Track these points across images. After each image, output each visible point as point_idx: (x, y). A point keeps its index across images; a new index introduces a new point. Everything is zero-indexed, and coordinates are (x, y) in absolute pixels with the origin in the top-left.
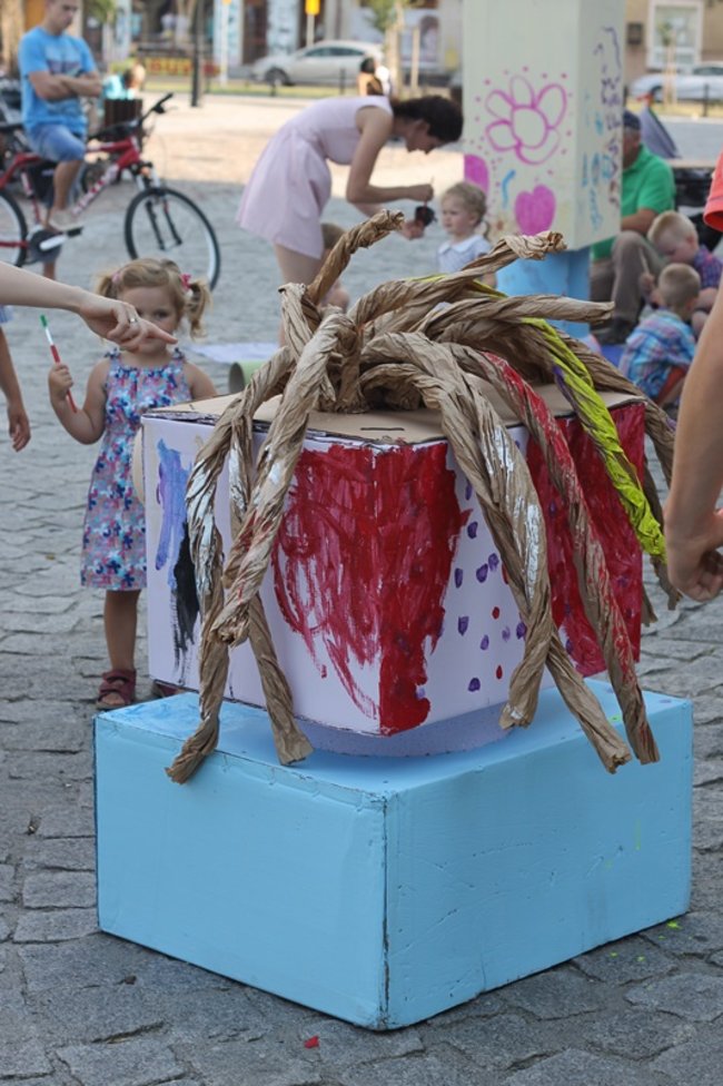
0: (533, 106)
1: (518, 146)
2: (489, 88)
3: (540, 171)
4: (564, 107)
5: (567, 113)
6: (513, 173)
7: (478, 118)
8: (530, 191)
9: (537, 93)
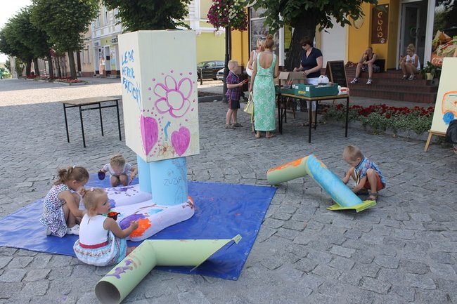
0: (176, 90)
1: (171, 110)
2: (155, 83)
3: (182, 120)
4: (191, 89)
5: (193, 91)
6: (169, 123)
7: (150, 99)
8: (178, 131)
9: (178, 83)
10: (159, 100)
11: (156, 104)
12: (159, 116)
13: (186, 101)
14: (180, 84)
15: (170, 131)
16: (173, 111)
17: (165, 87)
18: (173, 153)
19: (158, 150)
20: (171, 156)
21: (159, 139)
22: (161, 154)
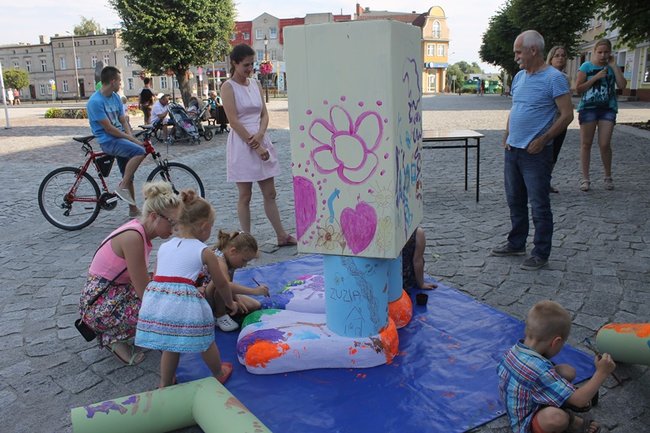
0: (352, 132)
1: (341, 168)
2: (311, 118)
3: (362, 189)
4: (381, 132)
5: (384, 137)
6: (337, 193)
7: (303, 145)
8: (354, 208)
9: (354, 121)
10: (319, 149)
11: (312, 155)
12: (319, 177)
13: (370, 156)
14: (358, 122)
15: (339, 206)
16: (345, 172)
17: (330, 127)
18: (343, 245)
19: (316, 236)
20: (338, 250)
21: (318, 216)
22: (321, 243)
